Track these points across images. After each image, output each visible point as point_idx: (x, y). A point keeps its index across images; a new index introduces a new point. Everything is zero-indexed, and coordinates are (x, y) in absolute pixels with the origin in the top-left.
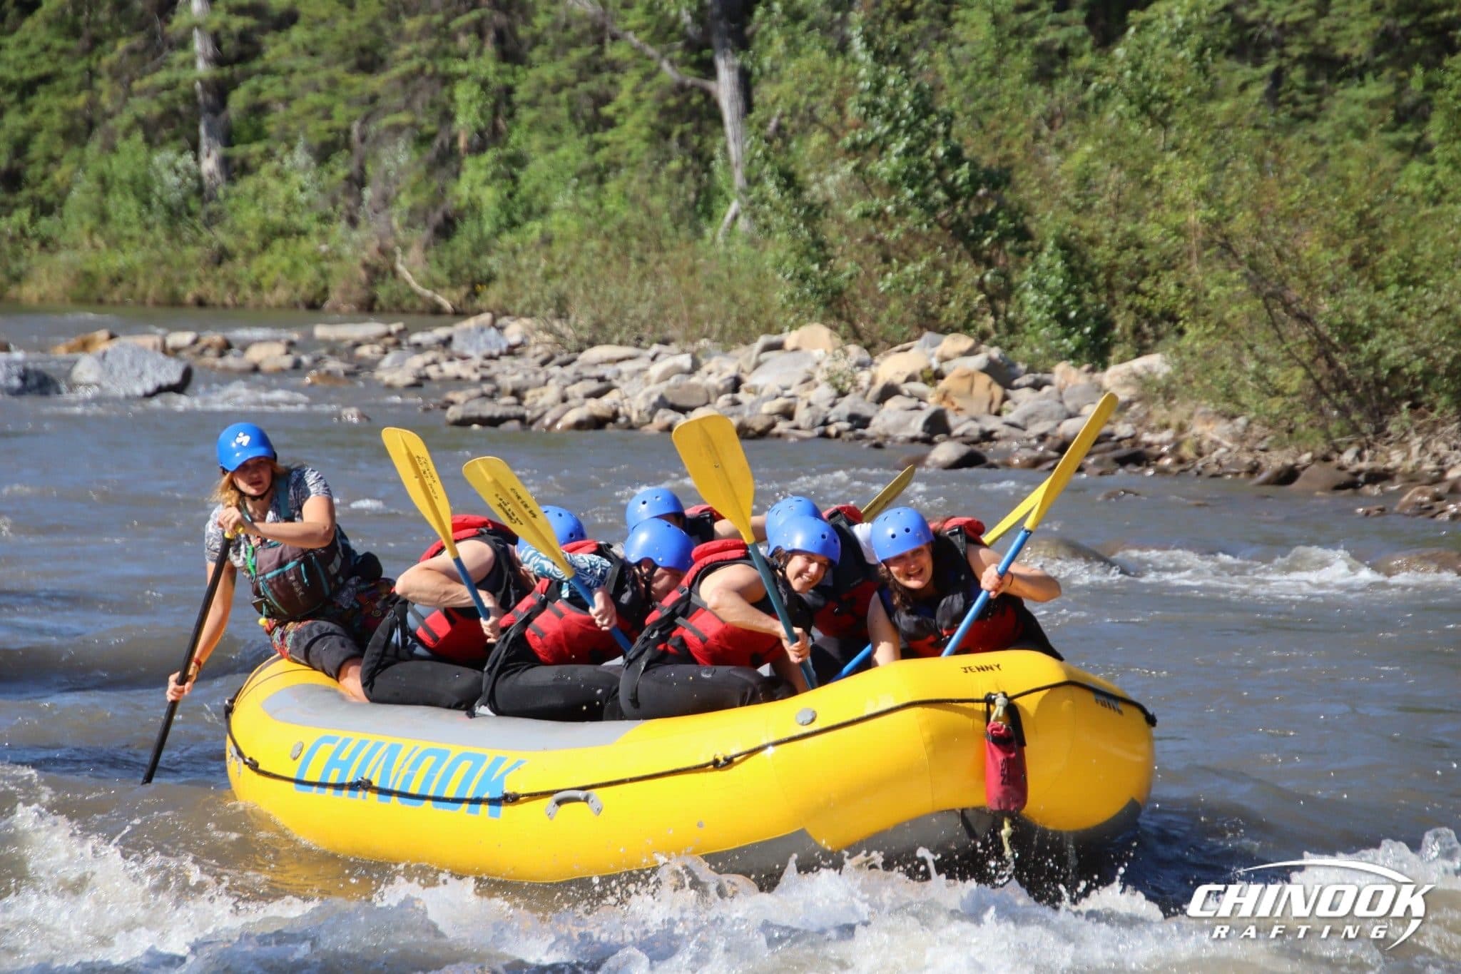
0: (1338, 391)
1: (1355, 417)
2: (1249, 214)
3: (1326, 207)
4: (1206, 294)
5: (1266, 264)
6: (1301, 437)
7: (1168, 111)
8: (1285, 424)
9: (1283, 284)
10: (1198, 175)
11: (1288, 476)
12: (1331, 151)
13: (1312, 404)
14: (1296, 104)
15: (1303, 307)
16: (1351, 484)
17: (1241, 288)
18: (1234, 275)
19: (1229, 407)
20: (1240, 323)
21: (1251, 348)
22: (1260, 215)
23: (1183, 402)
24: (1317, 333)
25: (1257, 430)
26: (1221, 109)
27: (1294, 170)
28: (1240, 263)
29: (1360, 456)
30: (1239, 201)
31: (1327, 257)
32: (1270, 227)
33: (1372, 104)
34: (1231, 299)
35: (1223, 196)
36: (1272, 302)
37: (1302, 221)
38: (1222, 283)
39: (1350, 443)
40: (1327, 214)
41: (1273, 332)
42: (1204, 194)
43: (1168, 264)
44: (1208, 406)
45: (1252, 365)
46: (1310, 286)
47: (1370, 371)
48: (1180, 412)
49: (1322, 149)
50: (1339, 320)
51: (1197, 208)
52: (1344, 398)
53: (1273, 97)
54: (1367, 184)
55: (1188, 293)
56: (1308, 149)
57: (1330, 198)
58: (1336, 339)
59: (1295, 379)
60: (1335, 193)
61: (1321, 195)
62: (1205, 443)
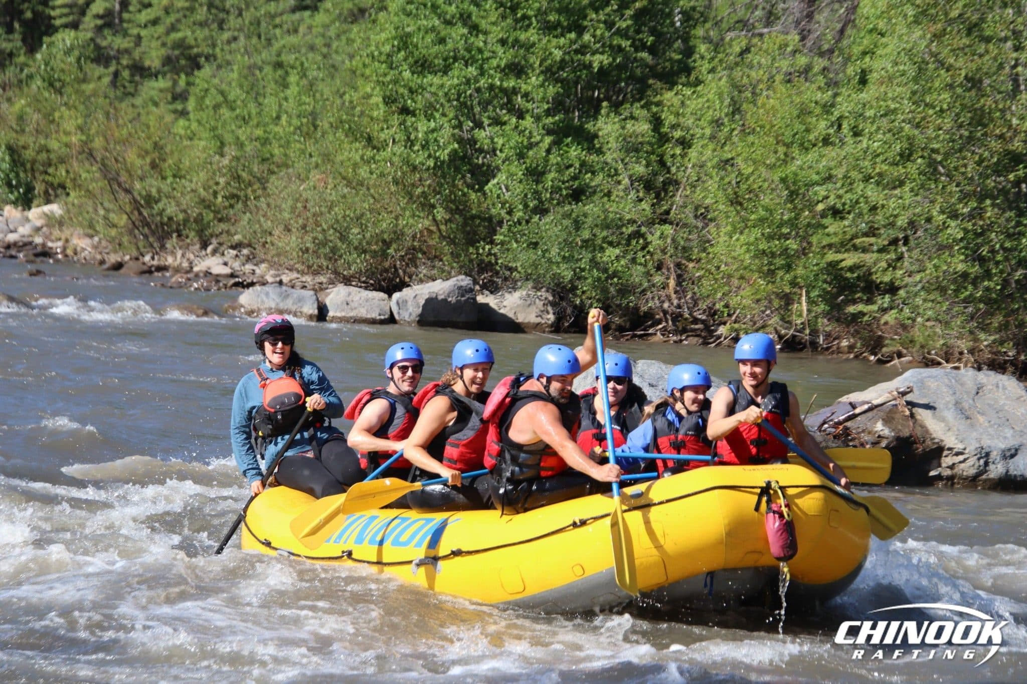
0: (143, 227)
1: (151, 239)
2: (101, 139)
3: (139, 138)
4: (80, 176)
5: (109, 163)
6: (125, 248)
7: (63, 86)
8: (117, 241)
9: (118, 175)
10: (77, 118)
11: (118, 266)
12: (142, 111)
13: (131, 232)
14: (125, 87)
15: (127, 186)
16: (150, 272)
17: (97, 175)
18: (94, 169)
19: (91, 232)
20: (97, 192)
21: (102, 204)
22: (107, 140)
23: (68, 228)
24: (134, 198)
25: (104, 243)
26: (89, 88)
27: (123, 119)
28: (97, 162)
29: (153, 258)
30: (97, 132)
31: (139, 162)
32: (112, 146)
33: (161, 91)
34: (92, 180)
35: (89, 130)
36: (112, 182)
37: (127, 144)
38: (88, 172)
39: (148, 252)
40: (139, 142)
41: (113, 197)
42: (80, 128)
43: (62, 161)
44: (80, 231)
45: (102, 212)
46: (130, 175)
47: (158, 218)
48: (67, 232)
49: (136, 111)
50: (144, 193)
51: (76, 134)
52: (146, 230)
53: (114, 83)
54: (158, 129)
55: (72, 175)
56: (130, 110)
57: (140, 133)
58: (142, 202)
59: (123, 220)
60: (143, 132)
61: (136, 132)
62: (79, 249)
